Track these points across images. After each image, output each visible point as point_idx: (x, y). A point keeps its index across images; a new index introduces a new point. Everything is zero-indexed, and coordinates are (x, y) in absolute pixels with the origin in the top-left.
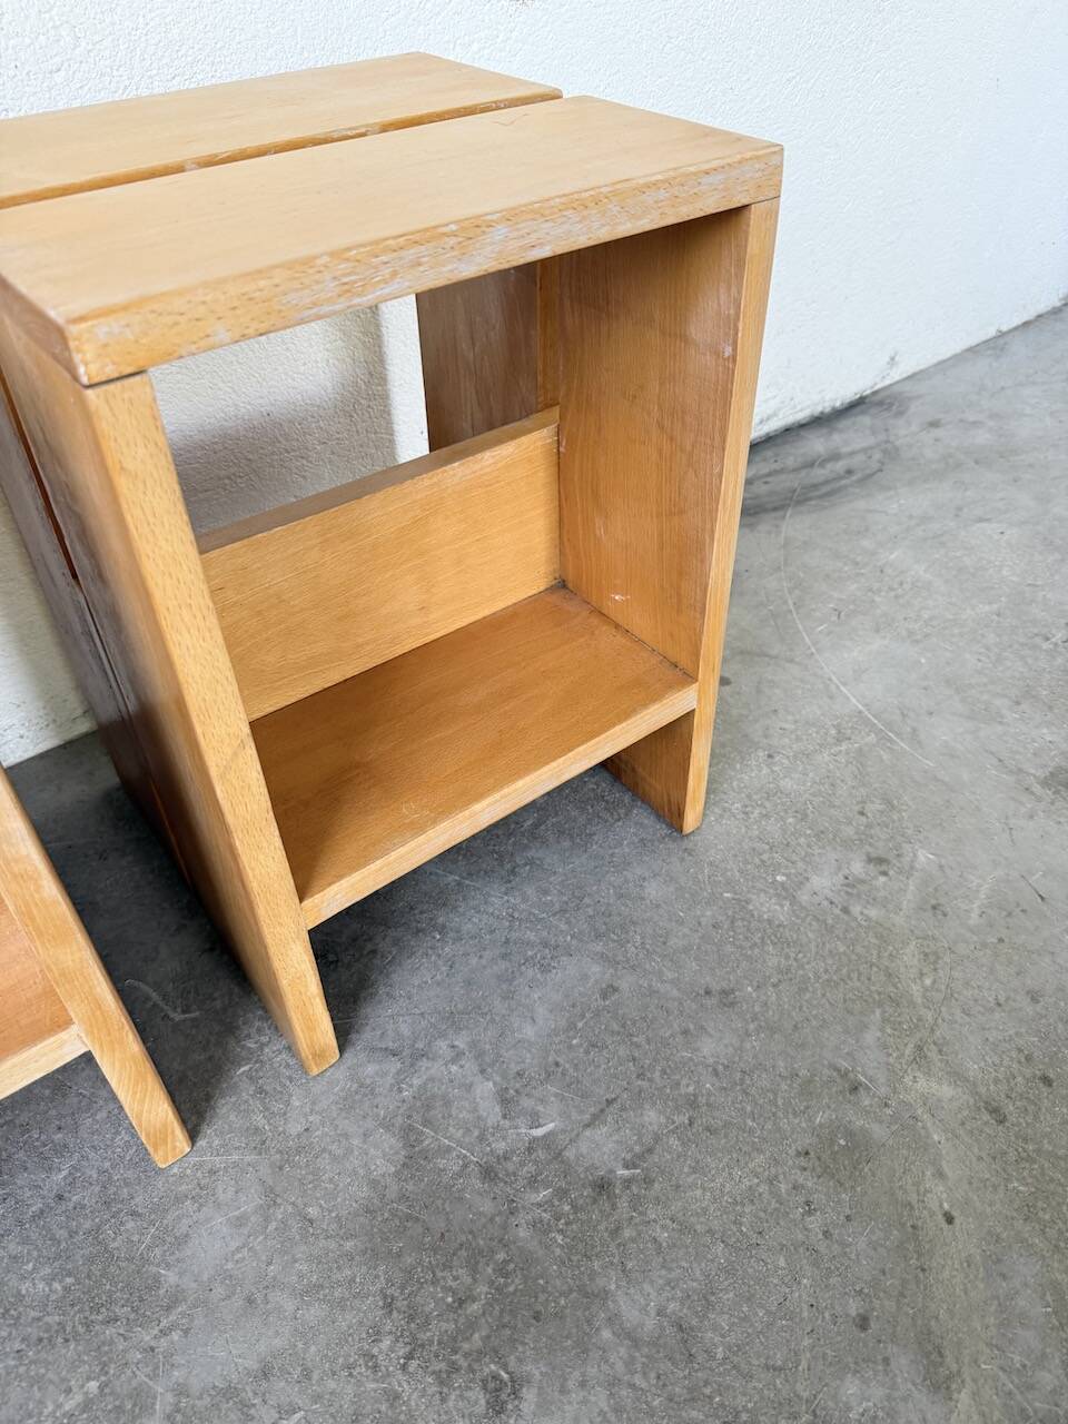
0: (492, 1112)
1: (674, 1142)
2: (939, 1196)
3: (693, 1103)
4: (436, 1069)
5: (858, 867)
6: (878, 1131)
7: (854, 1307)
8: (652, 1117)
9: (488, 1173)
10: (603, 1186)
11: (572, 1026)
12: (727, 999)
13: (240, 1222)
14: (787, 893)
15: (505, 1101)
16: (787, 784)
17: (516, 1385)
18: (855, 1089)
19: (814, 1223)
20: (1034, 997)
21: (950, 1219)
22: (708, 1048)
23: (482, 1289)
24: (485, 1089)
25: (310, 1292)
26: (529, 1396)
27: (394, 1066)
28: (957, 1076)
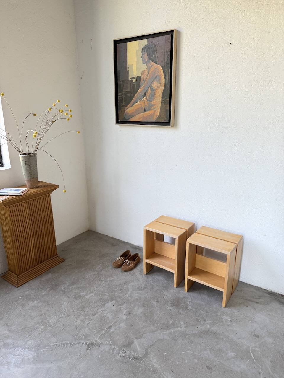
0: (188, 301)
1: (193, 311)
2: (199, 327)
3: (197, 312)
4: (189, 297)
5: (229, 320)
6: (202, 323)
7: (187, 322)
8: (194, 310)
9: (184, 302)
10: (187, 308)
11: (198, 304)
12: (207, 312)
13: (174, 292)
14: (222, 315)
15: (190, 301)
16: (236, 313)
17: (173, 307)
18: (205, 321)
19: (192, 320)
20: (223, 333)
21: (198, 327)
22: (202, 312)
23: (177, 304)
24: (190, 300)
25: (172, 296)
26: (172, 307)
27: (188, 295)
28: (211, 327)
